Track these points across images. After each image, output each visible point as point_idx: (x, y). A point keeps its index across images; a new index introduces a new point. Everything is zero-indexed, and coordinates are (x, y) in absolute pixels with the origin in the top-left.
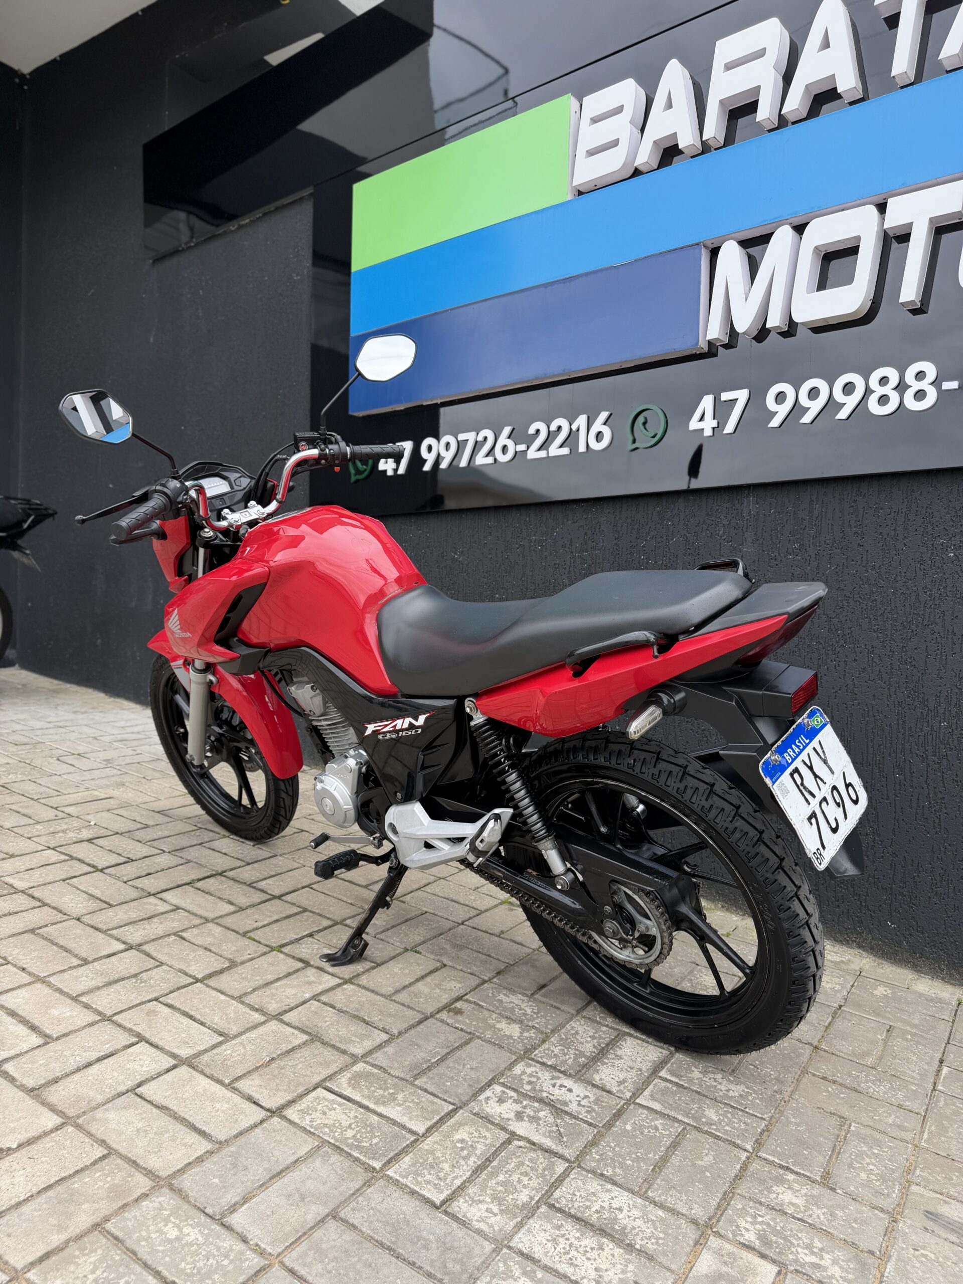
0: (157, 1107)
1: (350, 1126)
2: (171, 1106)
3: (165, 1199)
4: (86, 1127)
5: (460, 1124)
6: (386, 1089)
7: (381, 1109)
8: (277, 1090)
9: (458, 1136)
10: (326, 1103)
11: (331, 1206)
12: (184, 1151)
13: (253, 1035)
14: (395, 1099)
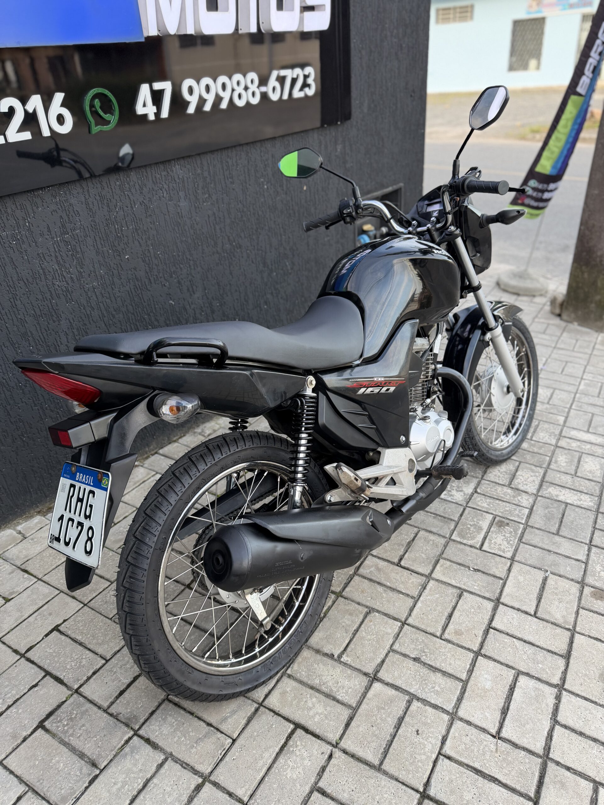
0: (539, 601)
1: (504, 536)
2: (536, 596)
3: (589, 580)
4: (572, 623)
5: (478, 505)
6: (469, 529)
7: (485, 528)
8: (496, 562)
9: (487, 506)
10: (492, 545)
11: (553, 535)
12: (560, 583)
13: (453, 583)
14: (475, 524)
